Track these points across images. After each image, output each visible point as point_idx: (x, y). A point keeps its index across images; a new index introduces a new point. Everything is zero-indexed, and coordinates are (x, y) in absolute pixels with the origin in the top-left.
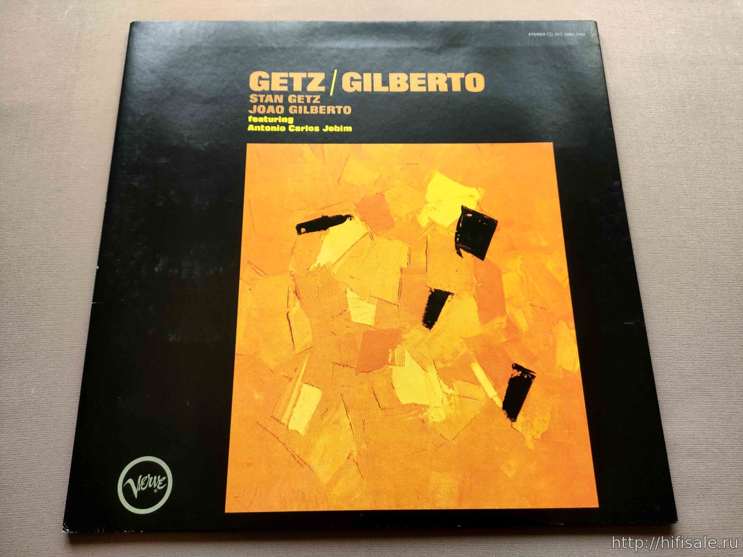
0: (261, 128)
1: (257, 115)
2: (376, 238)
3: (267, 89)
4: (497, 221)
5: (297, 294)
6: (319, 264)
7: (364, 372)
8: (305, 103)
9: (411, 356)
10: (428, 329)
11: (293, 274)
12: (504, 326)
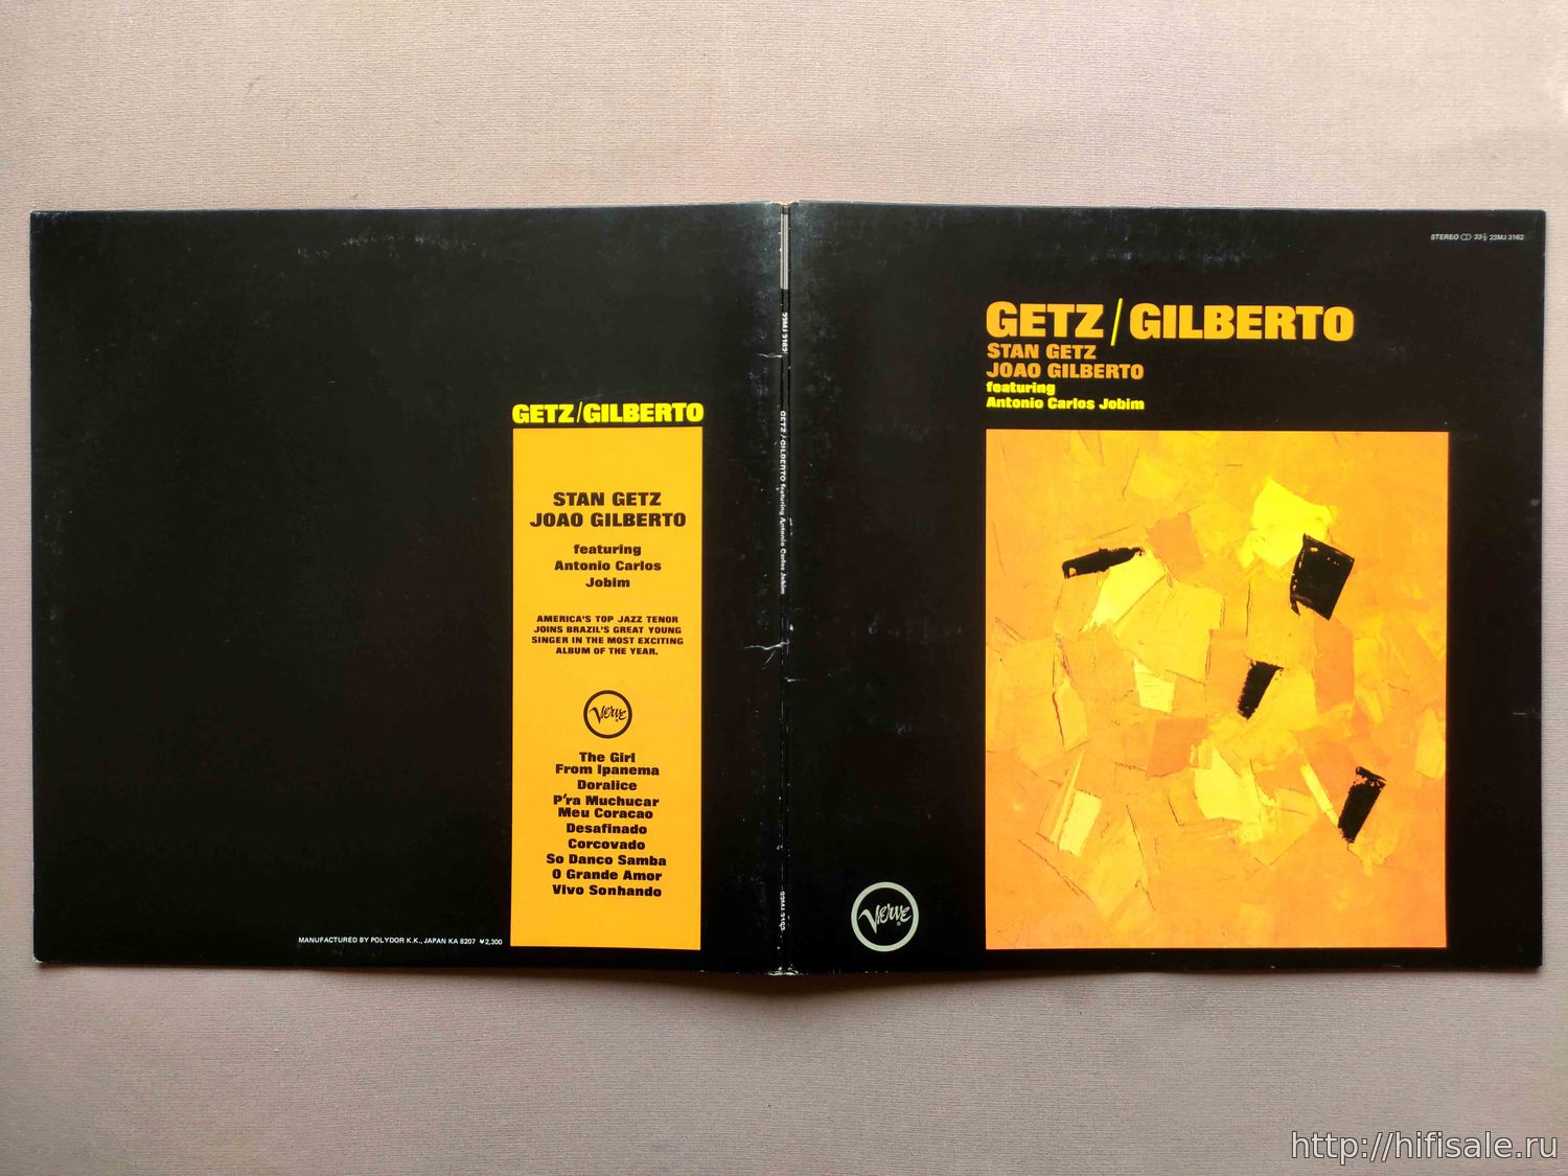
0: (1006, 403)
1: (1000, 380)
2: (1176, 583)
3: (1014, 334)
4: (1353, 560)
5: (1065, 667)
6: (1095, 623)
7: (1156, 775)
8: (1073, 361)
9: (1221, 755)
10: (1244, 719)
11: (1059, 637)
12: (1350, 715)
